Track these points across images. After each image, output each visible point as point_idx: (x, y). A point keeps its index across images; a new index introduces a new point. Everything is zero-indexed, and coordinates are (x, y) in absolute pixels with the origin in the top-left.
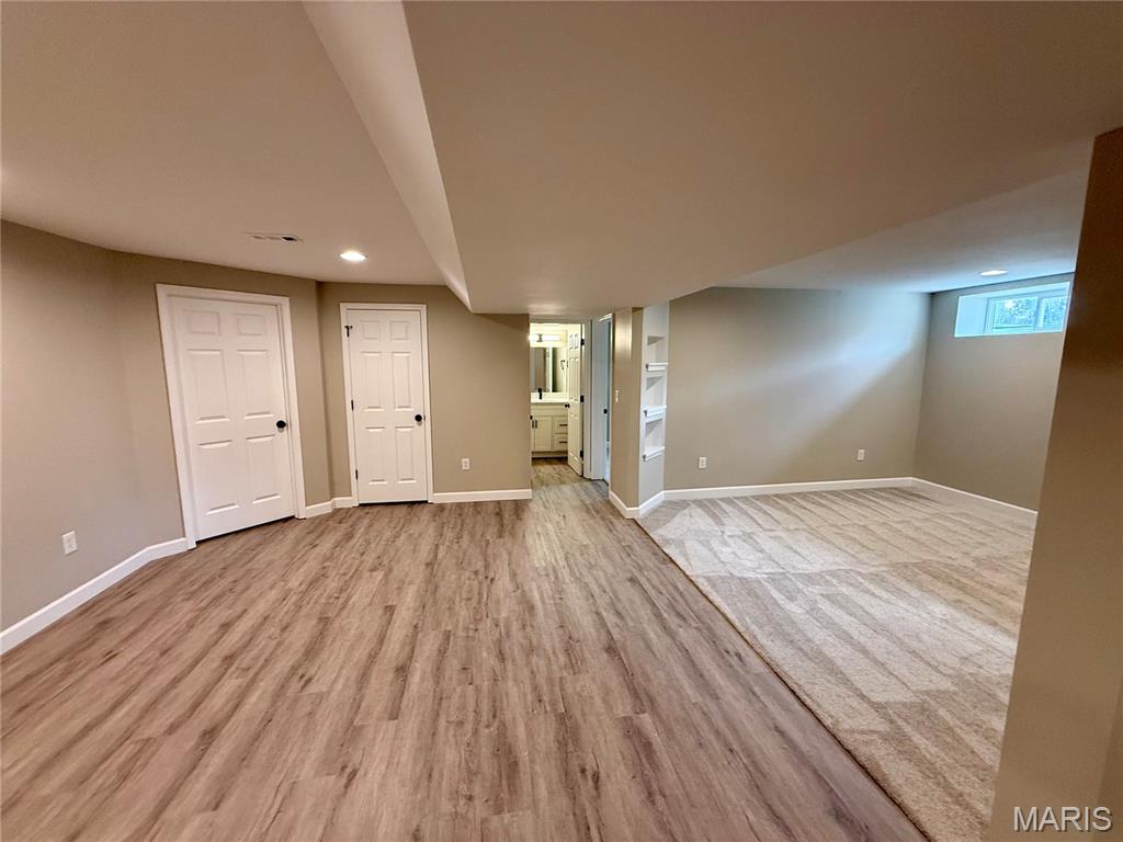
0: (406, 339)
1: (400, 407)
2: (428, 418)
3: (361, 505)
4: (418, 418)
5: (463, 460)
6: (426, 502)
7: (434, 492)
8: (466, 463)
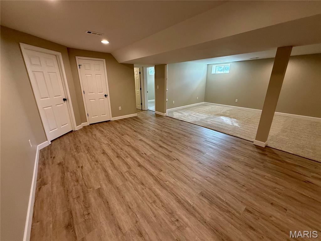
0: (99, 70)
1: (99, 92)
2: (109, 95)
3: (90, 124)
4: (106, 96)
5: (119, 107)
6: (110, 121)
7: (112, 117)
8: (120, 108)
